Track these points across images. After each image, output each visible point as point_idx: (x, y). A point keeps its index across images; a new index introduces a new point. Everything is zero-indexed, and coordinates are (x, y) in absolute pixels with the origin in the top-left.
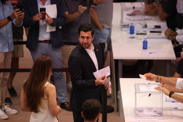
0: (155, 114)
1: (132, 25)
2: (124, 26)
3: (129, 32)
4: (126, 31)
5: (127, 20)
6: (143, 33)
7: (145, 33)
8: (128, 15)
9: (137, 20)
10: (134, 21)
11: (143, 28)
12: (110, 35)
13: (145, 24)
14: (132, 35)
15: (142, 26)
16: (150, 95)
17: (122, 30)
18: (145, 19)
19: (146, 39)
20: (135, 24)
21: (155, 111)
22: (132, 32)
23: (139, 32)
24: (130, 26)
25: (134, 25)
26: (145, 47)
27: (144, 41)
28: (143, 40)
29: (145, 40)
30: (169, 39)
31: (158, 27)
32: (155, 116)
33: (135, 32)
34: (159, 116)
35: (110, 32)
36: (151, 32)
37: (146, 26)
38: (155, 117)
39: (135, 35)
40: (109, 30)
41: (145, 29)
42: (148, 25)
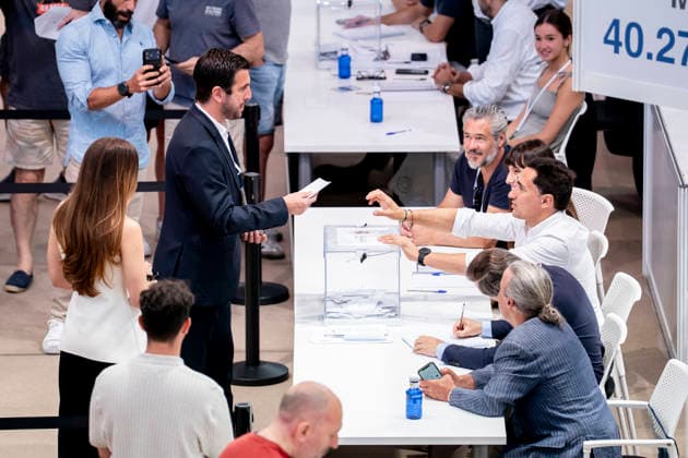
0: (378, 310)
1: (344, 53)
2: (324, 54)
3: (337, 72)
4: (329, 69)
5: (335, 38)
6: (376, 74)
7: (382, 76)
8: (339, 22)
9: (365, 39)
10: (356, 40)
11: (376, 59)
12: (280, 82)
13: (384, 49)
14: (344, 83)
15: (376, 56)
16: (364, 257)
17: (317, 68)
18: (383, 36)
19: (379, 93)
20: (354, 50)
21: (379, 303)
22: (344, 72)
23: (364, 74)
24: (339, 54)
25: (351, 54)
26: (375, 117)
27: (374, 99)
28: (371, 97)
29: (376, 96)
30: (445, 91)
31: (422, 57)
32: (378, 315)
33: (354, 72)
34: (390, 317)
35: (282, 74)
36: (399, 72)
37: (386, 55)
38: (380, 319)
39: (352, 81)
40: (278, 69)
41: (383, 64)
42: (392, 51)
